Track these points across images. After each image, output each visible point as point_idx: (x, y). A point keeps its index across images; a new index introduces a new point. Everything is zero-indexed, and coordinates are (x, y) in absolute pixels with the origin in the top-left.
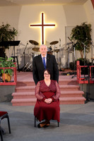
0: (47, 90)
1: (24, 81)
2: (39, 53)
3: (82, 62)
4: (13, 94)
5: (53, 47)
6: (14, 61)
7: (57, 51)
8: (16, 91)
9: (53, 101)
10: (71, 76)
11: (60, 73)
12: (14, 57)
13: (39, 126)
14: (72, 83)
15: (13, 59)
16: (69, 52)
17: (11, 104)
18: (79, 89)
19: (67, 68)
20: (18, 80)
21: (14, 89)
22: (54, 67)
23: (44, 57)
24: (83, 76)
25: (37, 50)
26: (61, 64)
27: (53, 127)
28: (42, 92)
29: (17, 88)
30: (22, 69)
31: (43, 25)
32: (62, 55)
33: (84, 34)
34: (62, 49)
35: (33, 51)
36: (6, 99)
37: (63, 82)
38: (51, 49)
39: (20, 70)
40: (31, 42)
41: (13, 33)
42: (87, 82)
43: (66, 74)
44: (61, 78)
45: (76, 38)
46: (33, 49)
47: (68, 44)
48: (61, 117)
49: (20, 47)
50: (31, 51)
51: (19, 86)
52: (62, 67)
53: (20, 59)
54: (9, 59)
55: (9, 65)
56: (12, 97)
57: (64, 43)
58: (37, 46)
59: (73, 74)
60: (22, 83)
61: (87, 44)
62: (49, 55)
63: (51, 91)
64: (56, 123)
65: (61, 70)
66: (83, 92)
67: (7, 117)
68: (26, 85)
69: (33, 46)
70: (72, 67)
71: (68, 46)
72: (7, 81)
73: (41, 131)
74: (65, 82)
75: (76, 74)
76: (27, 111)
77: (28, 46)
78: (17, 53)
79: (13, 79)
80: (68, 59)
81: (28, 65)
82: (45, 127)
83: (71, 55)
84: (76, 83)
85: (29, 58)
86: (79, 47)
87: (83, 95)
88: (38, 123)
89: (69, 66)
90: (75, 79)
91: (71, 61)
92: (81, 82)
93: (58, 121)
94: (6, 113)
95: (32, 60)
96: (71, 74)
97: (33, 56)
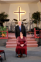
0: (21, 41)
1: (11, 37)
2: (18, 25)
3: (37, 28)
4: (7, 43)
5: (24, 22)
6: (7, 28)
7: (26, 24)
8: (8, 41)
10: (32, 35)
11: (27, 33)
12: (7, 27)
13: (18, 57)
14: (32, 38)
15: (6, 27)
16: (31, 24)
17: (6, 47)
18: (35, 40)
19: (30, 31)
23: (20, 26)
24: (37, 35)
25: (17, 23)
26: (27, 30)
27: (24, 57)
30: (10, 32)
31: (19, 12)
32: (28, 26)
33: (37, 16)
34: (28, 23)
36: (3, 45)
37: (28, 37)
38: (23, 23)
39: (9, 32)
40: (14, 20)
41: (6, 16)
42: (39, 37)
43: (29, 34)
44: (27, 36)
45: (34, 18)
46: (15, 23)
47: (31, 21)
48: (27, 53)
50: (14, 24)
51: (9, 39)
52: (28, 31)
53: (9, 27)
54: (5, 27)
55: (5, 30)
56: (6, 44)
57: (29, 20)
59: (33, 34)
61: (38, 21)
62: (22, 25)
64: (26, 56)
65: (27, 32)
66: (37, 42)
67: (4, 53)
68: (12, 39)
70: (32, 31)
72: (4, 37)
73: (19, 59)
75: (34, 34)
76: (13, 50)
77: (13, 22)
78: (8, 25)
79: (6, 36)
80: (30, 27)
81: (13, 30)
82: (21, 57)
83: (32, 25)
84: (34, 38)
85: (13, 27)
86: (35, 22)
87: (37, 43)
88: (17, 55)
90: (34, 36)
91: (32, 28)
92: (36, 37)
93: (26, 55)
94: (4, 51)
96: (32, 34)
97: (15, 26)
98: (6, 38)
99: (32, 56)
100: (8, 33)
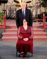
1: (10, 25)
5: (28, 4)
6: (4, 13)
8: (5, 31)
9: (29, 40)
10: (39, 23)
12: (4, 11)
14: (40, 27)
16: (37, 8)
17: (2, 40)
18: (44, 31)
19: (36, 18)
20: (6, 25)
21: (4, 30)
22: (30, 18)
28: (22, 34)
29: (6, 30)
30: (9, 18)
32: (33, 10)
34: (34, 6)
35: (16, 7)
38: (27, 6)
43: (36, 22)
47: (37, 3)
49: (8, 4)
51: (7, 28)
52: (33, 17)
53: (8, 12)
55: (1, 15)
56: (2, 36)
57: (35, 2)
58: (18, 4)
60: (9, 26)
63: (28, 33)
69: (16, 4)
71: (37, 4)
74: (36, 26)
75: (42, 21)
77: (13, 4)
78: (6, 8)
79: (3, 24)
80: (37, 12)
81: (13, 15)
83: (39, 10)
84: (42, 27)
85: (13, 11)
89: (37, 17)
90: (42, 24)
91: (39, 13)
93: (32, 53)
95: (15, 12)
96: (39, 21)
97: (16, 10)
98: (3, 27)
99: (40, 55)
100: (6, 20)
